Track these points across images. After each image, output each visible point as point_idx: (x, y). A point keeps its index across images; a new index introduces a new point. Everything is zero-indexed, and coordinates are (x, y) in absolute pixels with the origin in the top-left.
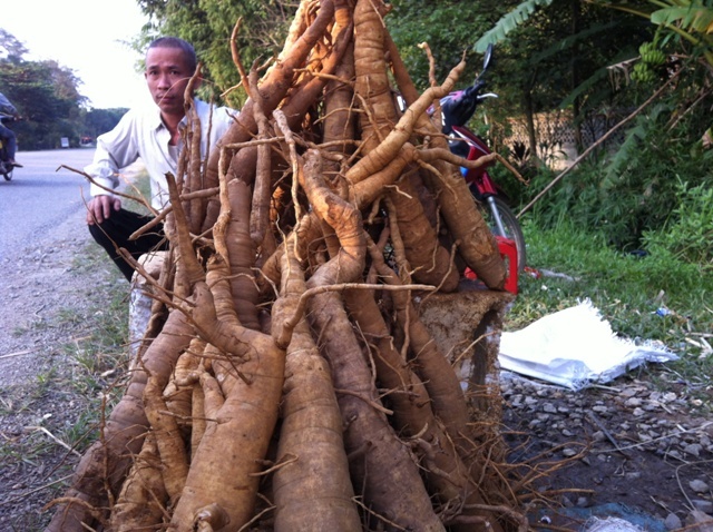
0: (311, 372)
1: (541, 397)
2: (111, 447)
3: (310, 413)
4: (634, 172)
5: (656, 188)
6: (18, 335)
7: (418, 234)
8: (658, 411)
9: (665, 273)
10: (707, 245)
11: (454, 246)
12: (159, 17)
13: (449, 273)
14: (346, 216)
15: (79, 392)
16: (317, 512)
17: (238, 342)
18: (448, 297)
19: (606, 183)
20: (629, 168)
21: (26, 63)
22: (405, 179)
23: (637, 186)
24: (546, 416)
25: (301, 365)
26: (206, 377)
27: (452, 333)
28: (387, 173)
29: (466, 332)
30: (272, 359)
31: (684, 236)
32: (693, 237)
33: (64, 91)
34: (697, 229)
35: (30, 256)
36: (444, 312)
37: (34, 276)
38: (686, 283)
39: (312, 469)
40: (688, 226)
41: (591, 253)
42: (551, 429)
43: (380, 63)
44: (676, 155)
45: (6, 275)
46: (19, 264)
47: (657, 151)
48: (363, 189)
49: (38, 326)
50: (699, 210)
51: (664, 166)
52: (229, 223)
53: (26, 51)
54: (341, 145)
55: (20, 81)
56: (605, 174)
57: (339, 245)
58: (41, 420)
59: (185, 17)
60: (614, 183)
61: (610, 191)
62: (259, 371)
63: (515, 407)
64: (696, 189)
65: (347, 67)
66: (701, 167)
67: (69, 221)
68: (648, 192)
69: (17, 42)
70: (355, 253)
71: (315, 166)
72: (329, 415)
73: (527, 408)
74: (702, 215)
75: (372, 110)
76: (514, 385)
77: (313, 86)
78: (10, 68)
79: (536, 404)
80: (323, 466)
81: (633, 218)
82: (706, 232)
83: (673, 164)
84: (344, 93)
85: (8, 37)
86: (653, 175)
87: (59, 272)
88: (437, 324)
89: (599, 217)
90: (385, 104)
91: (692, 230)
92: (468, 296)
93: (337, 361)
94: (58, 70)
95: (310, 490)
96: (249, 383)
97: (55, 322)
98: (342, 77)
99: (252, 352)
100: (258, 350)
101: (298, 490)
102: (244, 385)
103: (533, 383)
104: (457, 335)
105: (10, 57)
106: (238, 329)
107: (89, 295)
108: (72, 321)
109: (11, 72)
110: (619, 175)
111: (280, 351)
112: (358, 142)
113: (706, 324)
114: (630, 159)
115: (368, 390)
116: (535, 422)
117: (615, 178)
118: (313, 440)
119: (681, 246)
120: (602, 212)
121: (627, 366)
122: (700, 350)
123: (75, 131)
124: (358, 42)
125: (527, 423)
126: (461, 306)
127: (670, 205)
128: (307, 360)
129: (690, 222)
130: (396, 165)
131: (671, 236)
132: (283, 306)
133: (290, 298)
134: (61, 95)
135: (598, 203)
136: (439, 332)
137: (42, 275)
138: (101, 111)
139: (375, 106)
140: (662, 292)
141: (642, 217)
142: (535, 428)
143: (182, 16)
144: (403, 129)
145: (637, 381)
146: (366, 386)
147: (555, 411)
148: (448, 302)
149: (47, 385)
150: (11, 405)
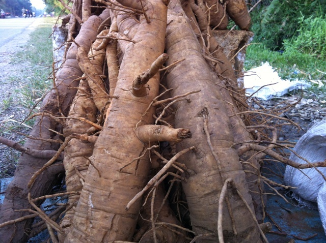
0: (180, 24)
2: (60, 91)
3: (184, 43)
4: (278, 14)
5: (287, 22)
8: (306, 106)
9: (295, 58)
10: (313, 44)
13: (224, 17)
15: (26, 107)
16: (200, 86)
18: (222, 31)
19: (265, 21)
20: (275, 13)
23: (279, 22)
25: (174, 21)
30: (161, 9)
31: (302, 42)
32: (307, 42)
34: (309, 38)
38: (305, 62)
39: (192, 67)
40: (304, 37)
41: (259, 52)
44: (297, 5)
47: (288, 4)
50: (309, 30)
51: (292, 11)
56: (263, 17)
60: (268, 20)
61: (266, 25)
62: (154, 16)
64: (308, 19)
66: (310, 10)
67: (5, 45)
68: (284, 24)
72: (195, 44)
74: (311, 31)
80: (198, 65)
81: (277, 37)
82: (313, 39)
83: (295, 10)
86: (287, 15)
87: (5, 64)
89: (261, 37)
91: (306, 38)
92: (233, 31)
95: (193, 76)
96: (149, 22)
97: (8, 82)
100: (152, 3)
101: (186, 77)
102: (146, 24)
108: (16, 81)
110: (270, 17)
111: (165, 5)
113: (317, 76)
114: (275, 8)
117: (268, 18)
118: (189, 54)
119: (301, 47)
120: (263, 34)
121: (288, 90)
122: (318, 85)
126: (229, 36)
127: (294, 30)
129: (305, 34)
131: (297, 42)
135: (260, 31)
140: (295, 65)
141: (281, 36)
145: (293, 96)
149: (9, 105)
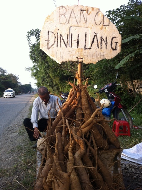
0: (75, 180)
1: (137, 169)
6: (8, 153)
7: (98, 138)
11: (107, 139)
12: (37, 63)
13: (106, 146)
14: (81, 141)
15: (24, 170)
17: (61, 175)
18: (107, 151)
21: (6, 75)
22: (94, 126)
24: (138, 175)
25: (73, 179)
26: (55, 180)
27: (108, 160)
28: (90, 126)
29: (111, 159)
30: (67, 179)
33: (14, 81)
35: (9, 130)
36: (106, 155)
37: (10, 135)
42: (139, 179)
43: (87, 103)
45: (4, 135)
46: (7, 132)
48: (85, 130)
49: (13, 151)
52: (58, 144)
53: (6, 72)
54: (80, 120)
55: (4, 80)
57: (80, 147)
58: (16, 178)
59: (43, 63)
63: (130, 172)
65: (80, 103)
67: (17, 118)
69: (3, 70)
70: (83, 149)
71: (74, 130)
73: (132, 172)
75: (86, 113)
76: (130, 165)
77: (73, 108)
78: (2, 77)
79: (135, 171)
84: (80, 108)
85: (2, 69)
87: (16, 134)
88: (105, 158)
90: (88, 111)
92: (111, 151)
93: (81, 174)
94: (13, 76)
96: (63, 184)
97: (16, 149)
98: (79, 106)
99: (64, 177)
102: (62, 184)
103: (135, 164)
104: (110, 160)
105: (2, 74)
106: (61, 172)
107: (24, 141)
108: (20, 149)
109: (2, 78)
111: (69, 177)
112: (83, 119)
115: (88, 181)
116: (135, 176)
123: (17, 91)
124: (82, 99)
125: (133, 177)
126: (110, 153)
128: (74, 177)
130: (92, 124)
132: (69, 164)
133: (70, 162)
134: (14, 82)
136: (105, 160)
137: (12, 135)
138: (23, 85)
139: (86, 112)
142: (135, 178)
143: (42, 63)
144: (92, 118)
146: (87, 180)
147: (140, 173)
148: (107, 153)
149: (17, 168)
150: (9, 174)
